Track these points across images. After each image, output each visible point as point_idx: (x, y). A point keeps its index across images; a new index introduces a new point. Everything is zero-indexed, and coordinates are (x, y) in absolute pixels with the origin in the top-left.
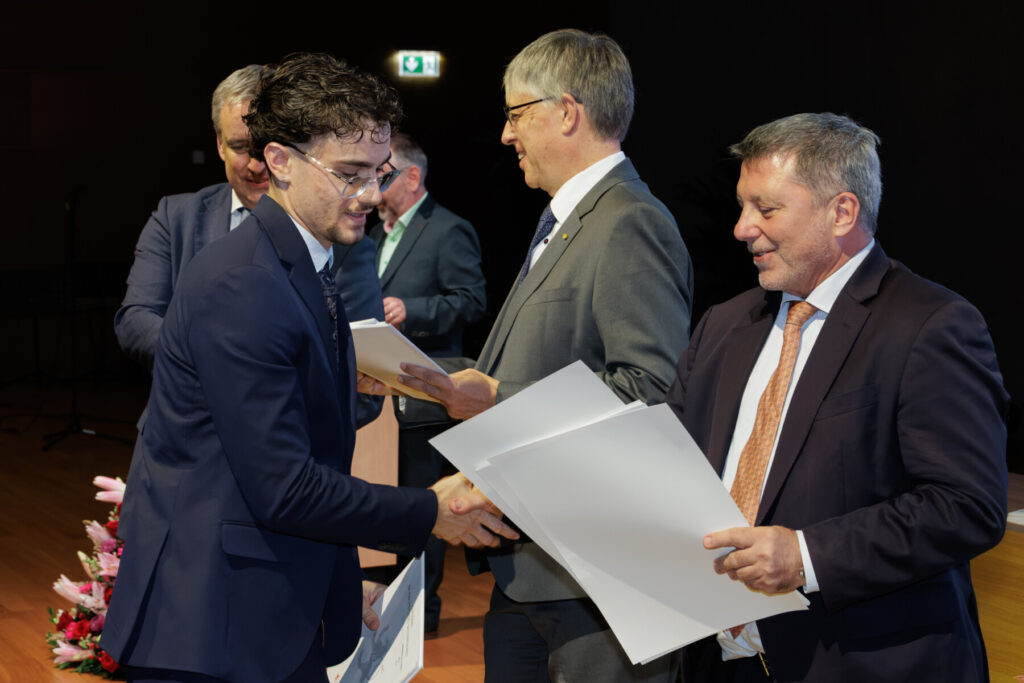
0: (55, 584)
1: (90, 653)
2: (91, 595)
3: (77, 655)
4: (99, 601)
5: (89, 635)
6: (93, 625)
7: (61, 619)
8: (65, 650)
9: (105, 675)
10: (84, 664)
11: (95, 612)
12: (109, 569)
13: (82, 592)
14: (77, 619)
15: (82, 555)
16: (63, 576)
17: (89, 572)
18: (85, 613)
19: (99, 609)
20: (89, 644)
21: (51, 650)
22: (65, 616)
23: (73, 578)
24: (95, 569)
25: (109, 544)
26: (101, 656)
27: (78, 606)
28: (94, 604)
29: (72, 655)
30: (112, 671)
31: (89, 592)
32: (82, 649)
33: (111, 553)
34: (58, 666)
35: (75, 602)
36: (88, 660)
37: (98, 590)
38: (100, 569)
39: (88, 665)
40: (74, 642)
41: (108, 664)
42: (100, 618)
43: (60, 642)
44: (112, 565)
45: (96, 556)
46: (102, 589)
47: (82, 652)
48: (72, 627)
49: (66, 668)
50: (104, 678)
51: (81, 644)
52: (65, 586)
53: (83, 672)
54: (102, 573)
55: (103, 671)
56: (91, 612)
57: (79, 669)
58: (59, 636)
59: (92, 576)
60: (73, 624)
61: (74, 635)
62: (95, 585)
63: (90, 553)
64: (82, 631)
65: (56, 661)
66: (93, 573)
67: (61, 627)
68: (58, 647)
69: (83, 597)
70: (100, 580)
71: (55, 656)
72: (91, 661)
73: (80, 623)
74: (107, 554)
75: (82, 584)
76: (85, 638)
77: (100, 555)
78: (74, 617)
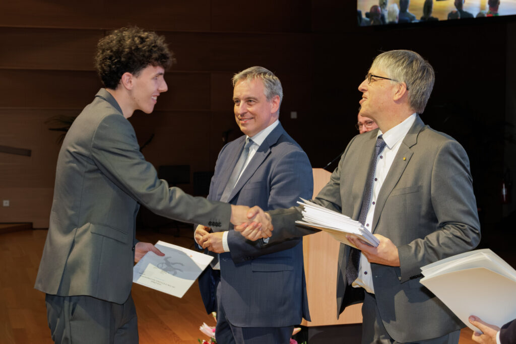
0: (201, 327)
16: (204, 323)
22: (206, 343)
23: (209, 325)
35: (210, 336)
52: (205, 328)
78: (210, 343)
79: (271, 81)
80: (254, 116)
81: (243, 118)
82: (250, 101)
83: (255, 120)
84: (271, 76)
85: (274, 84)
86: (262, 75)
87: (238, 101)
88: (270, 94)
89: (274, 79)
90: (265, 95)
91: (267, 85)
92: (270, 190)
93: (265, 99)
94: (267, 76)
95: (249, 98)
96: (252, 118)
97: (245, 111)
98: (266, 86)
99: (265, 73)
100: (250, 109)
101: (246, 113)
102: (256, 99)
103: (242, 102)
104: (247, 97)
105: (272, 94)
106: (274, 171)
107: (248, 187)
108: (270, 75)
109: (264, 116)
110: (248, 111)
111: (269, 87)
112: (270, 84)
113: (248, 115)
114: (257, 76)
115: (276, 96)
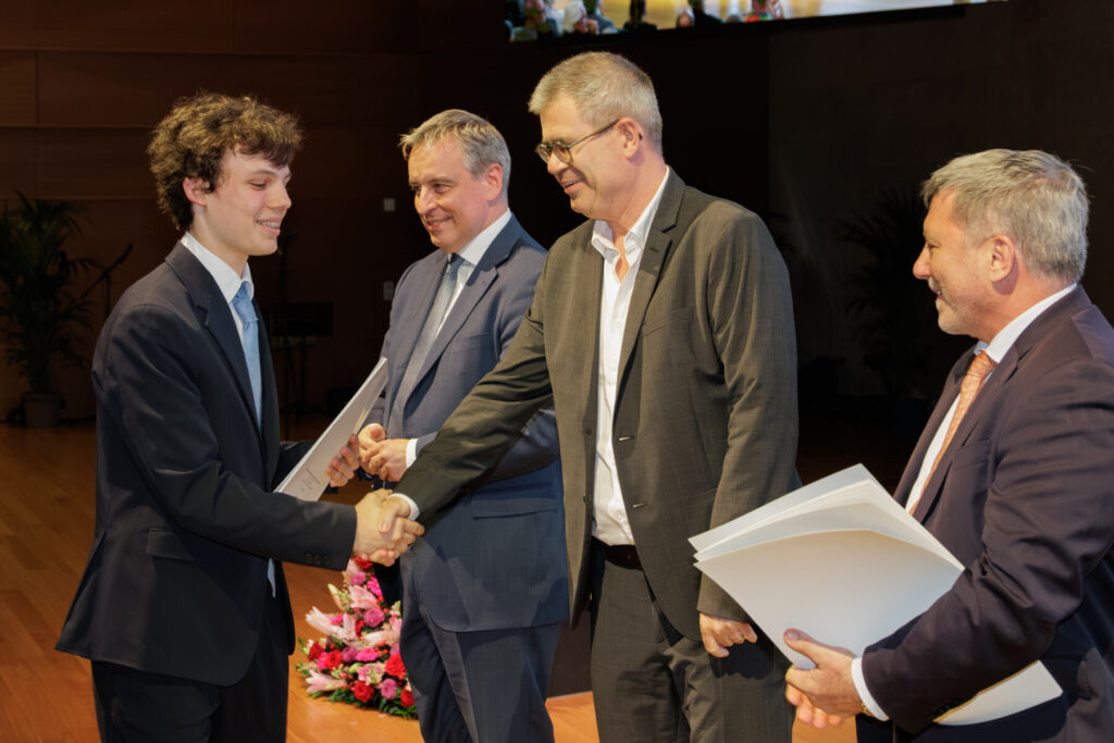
0: (308, 616)
1: (342, 683)
2: (342, 626)
3: (329, 684)
4: (350, 632)
5: (341, 666)
6: (345, 656)
7: (312, 649)
8: (317, 680)
9: (357, 704)
10: (336, 693)
11: (347, 643)
12: (360, 602)
13: (333, 623)
14: (328, 649)
15: (332, 588)
16: (314, 608)
17: (339, 604)
18: (337, 644)
19: (351, 641)
20: (342, 675)
21: (303, 679)
22: (316, 645)
23: (324, 611)
24: (347, 602)
25: (358, 578)
26: (353, 685)
27: (330, 638)
28: (345, 636)
29: (325, 685)
30: (365, 701)
31: (340, 623)
32: (334, 678)
33: (362, 586)
34: (311, 695)
35: (327, 634)
36: (340, 689)
37: (349, 622)
38: (351, 601)
39: (340, 694)
40: (326, 672)
41: (361, 694)
42: (352, 649)
43: (312, 672)
44: (363, 598)
45: (347, 589)
46: (354, 621)
47: (334, 682)
48: (324, 658)
49: (318, 697)
50: (357, 707)
51: (333, 674)
52: (317, 618)
53: (336, 701)
54: (353, 606)
55: (356, 700)
56: (344, 644)
57: (332, 697)
58: (311, 666)
59: (342, 608)
60: (324, 654)
61: (327, 665)
62: (345, 617)
63: (340, 587)
64: (334, 662)
65: (309, 690)
66: (344, 605)
67: (313, 656)
68: (310, 676)
69: (335, 629)
70: (351, 612)
71: (307, 686)
72: (343, 691)
73: (333, 654)
74: (359, 587)
75: (332, 616)
76: (337, 668)
77: (350, 588)
78: (324, 647)
79: (475, 139)
80: (450, 215)
81: (430, 219)
82: (438, 185)
83: (455, 222)
84: (476, 129)
85: (484, 144)
86: (456, 129)
87: (418, 188)
88: (476, 163)
89: (482, 134)
90: (467, 170)
91: (469, 148)
92: (500, 351)
93: (468, 175)
94: (467, 130)
95: (434, 180)
96: (448, 218)
97: (432, 205)
98: (466, 151)
99: (462, 125)
100: (443, 201)
101: (433, 210)
102: (450, 181)
103: (424, 190)
104: (430, 179)
105: (481, 165)
106: (505, 314)
107: (455, 347)
108: (474, 126)
109: (471, 211)
110: (439, 206)
111: (472, 151)
112: (476, 147)
113: (440, 214)
114: (445, 133)
115: (493, 166)
